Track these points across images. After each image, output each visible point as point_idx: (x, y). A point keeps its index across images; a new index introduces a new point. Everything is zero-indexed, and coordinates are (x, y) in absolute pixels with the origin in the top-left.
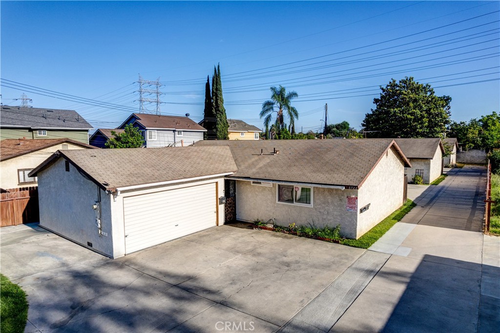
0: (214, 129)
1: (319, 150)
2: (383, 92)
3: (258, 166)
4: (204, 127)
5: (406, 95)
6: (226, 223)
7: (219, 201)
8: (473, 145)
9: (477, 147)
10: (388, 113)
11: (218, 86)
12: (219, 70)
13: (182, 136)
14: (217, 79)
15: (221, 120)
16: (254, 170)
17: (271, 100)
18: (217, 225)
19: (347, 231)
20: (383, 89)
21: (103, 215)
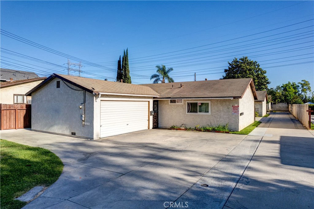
2: (230, 66)
3: (173, 93)
5: (244, 66)
6: (153, 128)
7: (150, 113)
8: (280, 100)
9: (282, 101)
10: (234, 77)
11: (126, 62)
12: (127, 52)
14: (125, 58)
16: (171, 95)
17: (157, 74)
18: (149, 129)
19: (233, 127)
20: (229, 64)
21: (87, 112)
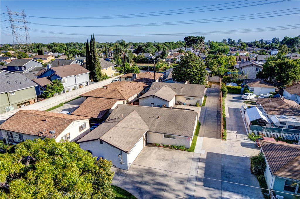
0: (93, 70)
1: (174, 116)
4: (87, 68)
7: (144, 140)
10: (184, 71)
12: (94, 37)
13: (79, 77)
14: (93, 42)
15: (97, 65)
18: (144, 147)
19: (187, 147)
21: (123, 158)
